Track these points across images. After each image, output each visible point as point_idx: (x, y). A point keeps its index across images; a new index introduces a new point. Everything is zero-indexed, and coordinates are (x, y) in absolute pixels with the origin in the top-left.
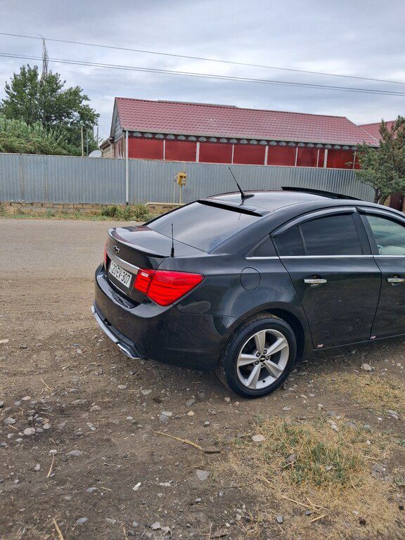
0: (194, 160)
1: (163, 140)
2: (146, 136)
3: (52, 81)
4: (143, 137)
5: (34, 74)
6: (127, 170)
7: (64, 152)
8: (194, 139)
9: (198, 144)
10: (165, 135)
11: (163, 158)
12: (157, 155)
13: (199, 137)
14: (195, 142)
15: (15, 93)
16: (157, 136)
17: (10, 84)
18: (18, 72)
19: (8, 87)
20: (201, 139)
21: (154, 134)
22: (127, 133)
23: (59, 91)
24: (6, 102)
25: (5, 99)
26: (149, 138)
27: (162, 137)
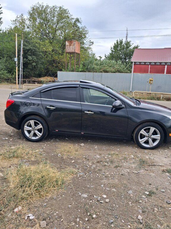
0: (164, 73)
1: (149, 65)
2: (141, 63)
3: (128, 44)
4: (140, 64)
5: (121, 42)
6: (132, 78)
7: (129, 72)
8: (164, 64)
9: (166, 66)
10: (150, 63)
11: (148, 73)
12: (146, 71)
13: (167, 63)
14: (165, 65)
15: (114, 50)
16: (146, 64)
17: (112, 47)
18: (116, 42)
19: (111, 48)
20: (167, 64)
21: (145, 63)
22: (133, 63)
23: (130, 47)
24: (110, 54)
25: (110, 53)
26: (143, 65)
27: (149, 64)
